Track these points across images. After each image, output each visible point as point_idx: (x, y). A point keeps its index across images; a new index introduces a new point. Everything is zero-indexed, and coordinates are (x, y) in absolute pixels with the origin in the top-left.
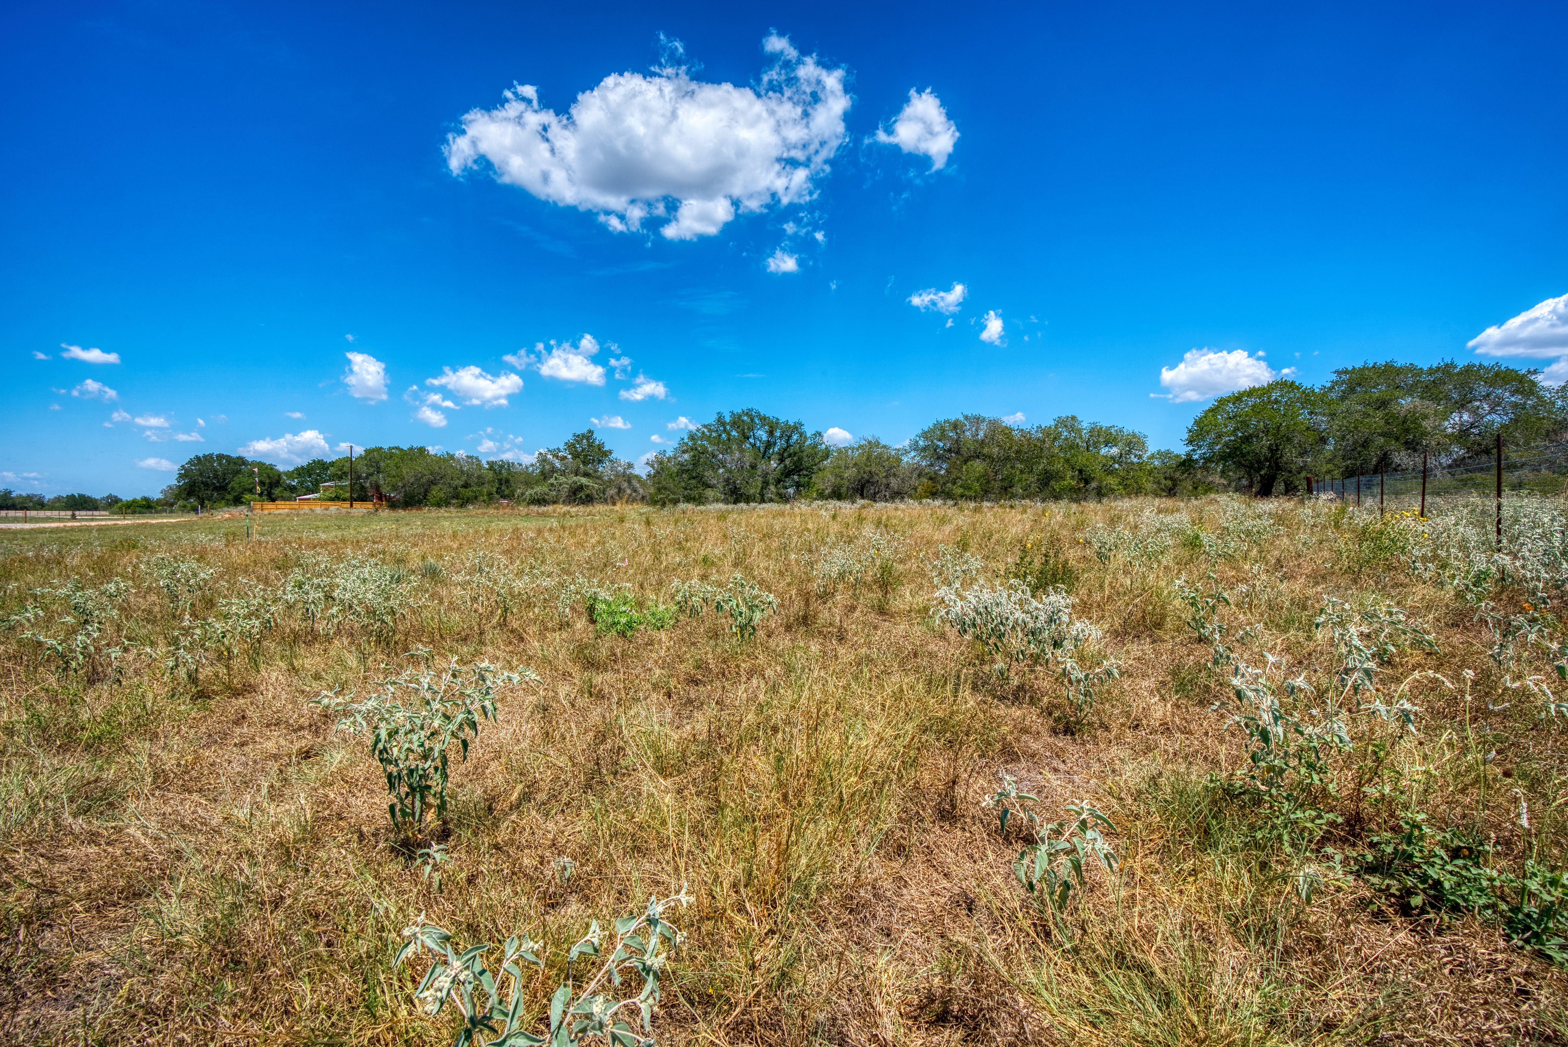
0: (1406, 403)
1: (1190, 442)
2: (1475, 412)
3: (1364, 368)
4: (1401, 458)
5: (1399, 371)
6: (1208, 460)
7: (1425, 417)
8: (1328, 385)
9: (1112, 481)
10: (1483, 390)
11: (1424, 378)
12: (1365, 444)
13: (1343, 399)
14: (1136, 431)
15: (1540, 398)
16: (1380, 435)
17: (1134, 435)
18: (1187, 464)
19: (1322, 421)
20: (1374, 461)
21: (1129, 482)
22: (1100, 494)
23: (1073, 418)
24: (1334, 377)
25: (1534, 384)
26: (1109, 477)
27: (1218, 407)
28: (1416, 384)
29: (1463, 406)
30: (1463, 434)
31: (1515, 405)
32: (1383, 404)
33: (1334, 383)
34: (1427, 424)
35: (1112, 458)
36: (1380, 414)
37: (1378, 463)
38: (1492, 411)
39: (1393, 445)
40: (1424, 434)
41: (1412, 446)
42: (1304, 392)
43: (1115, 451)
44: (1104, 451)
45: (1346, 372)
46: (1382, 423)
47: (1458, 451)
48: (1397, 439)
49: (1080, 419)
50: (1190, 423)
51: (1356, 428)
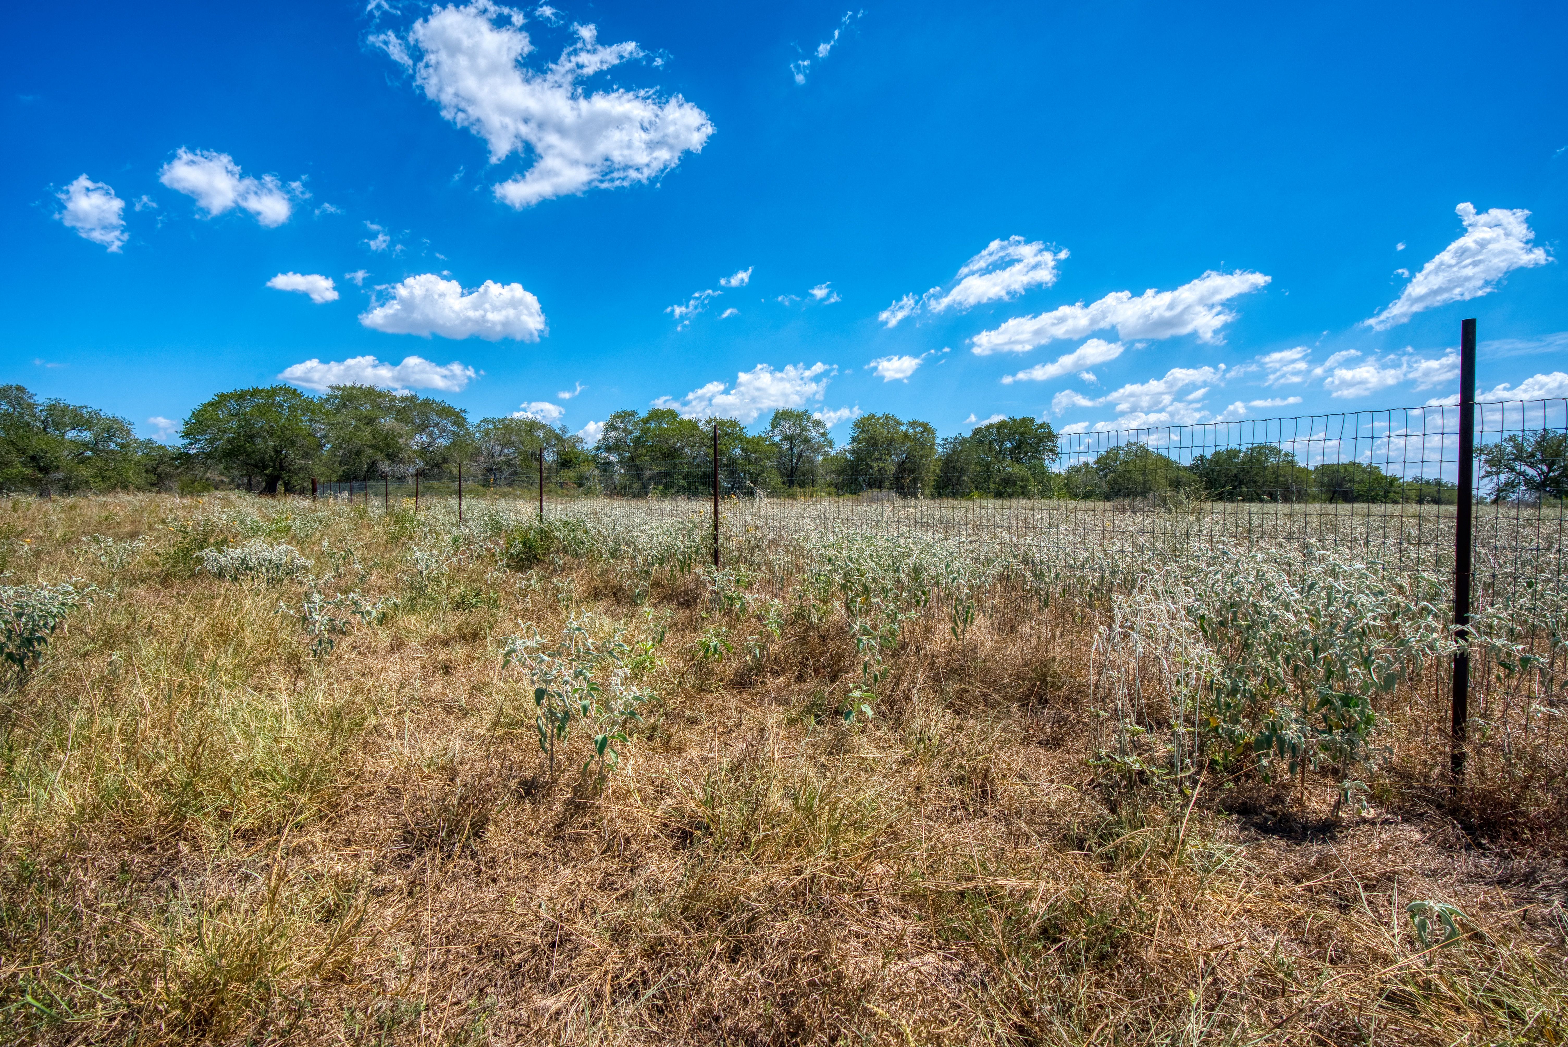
0: (387, 423)
1: (186, 434)
2: (430, 435)
3: (353, 388)
4: (385, 467)
5: (380, 395)
6: (209, 456)
7: (401, 436)
8: (325, 397)
9: (85, 472)
10: (435, 418)
11: (397, 403)
12: (358, 453)
13: (338, 411)
14: (118, 416)
15: (467, 429)
16: (369, 447)
17: (115, 421)
18: (184, 458)
19: (321, 428)
20: (365, 468)
21: (109, 474)
22: (67, 488)
23: (19, 389)
24: (329, 391)
25: (464, 419)
26: (82, 467)
27: (218, 402)
28: (391, 408)
29: (423, 430)
30: (423, 451)
31: (454, 434)
32: (370, 421)
33: (330, 397)
34: (401, 441)
35: (85, 445)
36: (369, 429)
37: (369, 468)
38: (440, 436)
39: (379, 456)
40: (401, 449)
41: (391, 458)
42: (305, 400)
43: (87, 436)
44: (71, 435)
45: (339, 388)
46: (370, 437)
47: (420, 463)
48: (382, 451)
49: (32, 391)
50: (187, 416)
51: (351, 439)
